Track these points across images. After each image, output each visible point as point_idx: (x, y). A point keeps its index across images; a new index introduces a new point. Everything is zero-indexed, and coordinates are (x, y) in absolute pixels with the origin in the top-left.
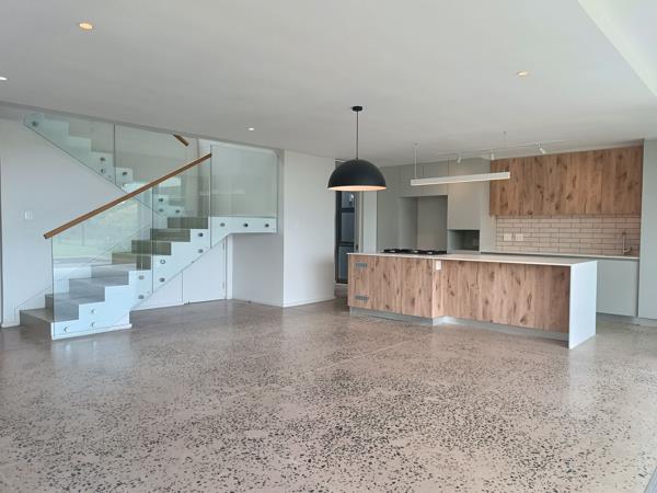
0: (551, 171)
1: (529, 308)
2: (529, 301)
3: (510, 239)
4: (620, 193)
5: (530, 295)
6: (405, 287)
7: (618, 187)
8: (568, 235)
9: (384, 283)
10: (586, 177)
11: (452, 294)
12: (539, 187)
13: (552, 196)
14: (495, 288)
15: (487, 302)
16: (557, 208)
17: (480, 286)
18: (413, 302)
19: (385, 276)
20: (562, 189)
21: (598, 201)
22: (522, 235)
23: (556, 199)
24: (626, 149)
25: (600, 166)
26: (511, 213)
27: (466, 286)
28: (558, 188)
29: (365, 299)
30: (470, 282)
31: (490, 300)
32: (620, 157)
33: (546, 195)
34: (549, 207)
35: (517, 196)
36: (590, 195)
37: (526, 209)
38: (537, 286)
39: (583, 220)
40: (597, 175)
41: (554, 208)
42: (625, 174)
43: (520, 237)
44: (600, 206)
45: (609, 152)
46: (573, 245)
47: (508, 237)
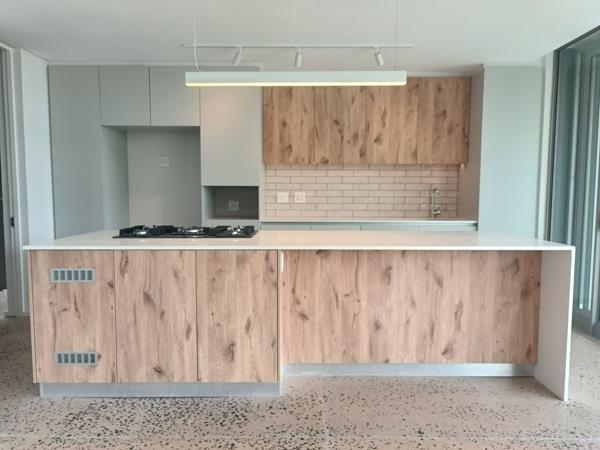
0: (353, 100)
1: (458, 327)
2: (457, 315)
3: (286, 200)
4: (439, 137)
5: (460, 306)
6: (207, 321)
7: (436, 129)
8: (365, 193)
9: (144, 315)
10: (398, 113)
11: (304, 317)
12: (337, 122)
13: (356, 137)
14: (394, 297)
15: (377, 326)
16: (361, 155)
17: (363, 295)
18: (230, 351)
19: (147, 298)
20: (368, 128)
21: (413, 146)
22: (304, 194)
23: (360, 142)
24: (446, 79)
25: (415, 99)
26: (297, 162)
27: (333, 299)
28: (362, 127)
29: (92, 359)
30: (342, 289)
31: (384, 322)
32: (439, 89)
33: (347, 136)
34: (351, 153)
35: (306, 136)
36: (403, 138)
37: (319, 155)
38: (471, 286)
39: (383, 173)
40: (411, 111)
41: (358, 154)
42: (445, 112)
43: (301, 197)
44: (415, 154)
45: (427, 80)
46: (371, 207)
47: (283, 197)
